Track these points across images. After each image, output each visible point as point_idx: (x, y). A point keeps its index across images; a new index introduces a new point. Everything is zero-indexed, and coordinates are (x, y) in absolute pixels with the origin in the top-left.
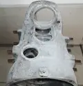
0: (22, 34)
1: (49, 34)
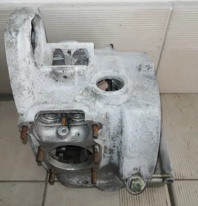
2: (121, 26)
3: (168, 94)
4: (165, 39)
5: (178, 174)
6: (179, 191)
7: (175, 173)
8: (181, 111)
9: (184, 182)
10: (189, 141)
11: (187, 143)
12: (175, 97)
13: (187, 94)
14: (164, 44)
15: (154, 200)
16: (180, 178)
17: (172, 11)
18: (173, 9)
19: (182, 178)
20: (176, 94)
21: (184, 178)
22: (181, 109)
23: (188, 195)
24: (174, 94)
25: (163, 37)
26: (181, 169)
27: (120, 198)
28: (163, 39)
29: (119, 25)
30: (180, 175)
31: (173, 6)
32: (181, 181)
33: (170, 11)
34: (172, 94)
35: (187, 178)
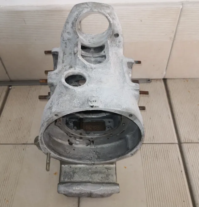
0: (61, 55)
1: (102, 53)
2: (141, 21)
3: (178, 79)
4: (176, 31)
5: (187, 139)
6: (188, 151)
7: (185, 138)
8: (189, 92)
9: (192, 144)
10: (196, 115)
11: (195, 116)
12: (184, 81)
13: (194, 78)
14: (175, 36)
15: (169, 157)
16: (189, 142)
17: (182, 9)
18: (183, 7)
19: (191, 142)
20: (185, 79)
21: (192, 142)
22: (190, 91)
23: (196, 153)
24: (183, 79)
25: (175, 30)
26: (190, 135)
27: (141, 156)
28: (175, 32)
29: (140, 20)
30: (189, 139)
31: (182, 5)
32: (190, 144)
33: (180, 9)
34: (181, 79)
35: (194, 142)
